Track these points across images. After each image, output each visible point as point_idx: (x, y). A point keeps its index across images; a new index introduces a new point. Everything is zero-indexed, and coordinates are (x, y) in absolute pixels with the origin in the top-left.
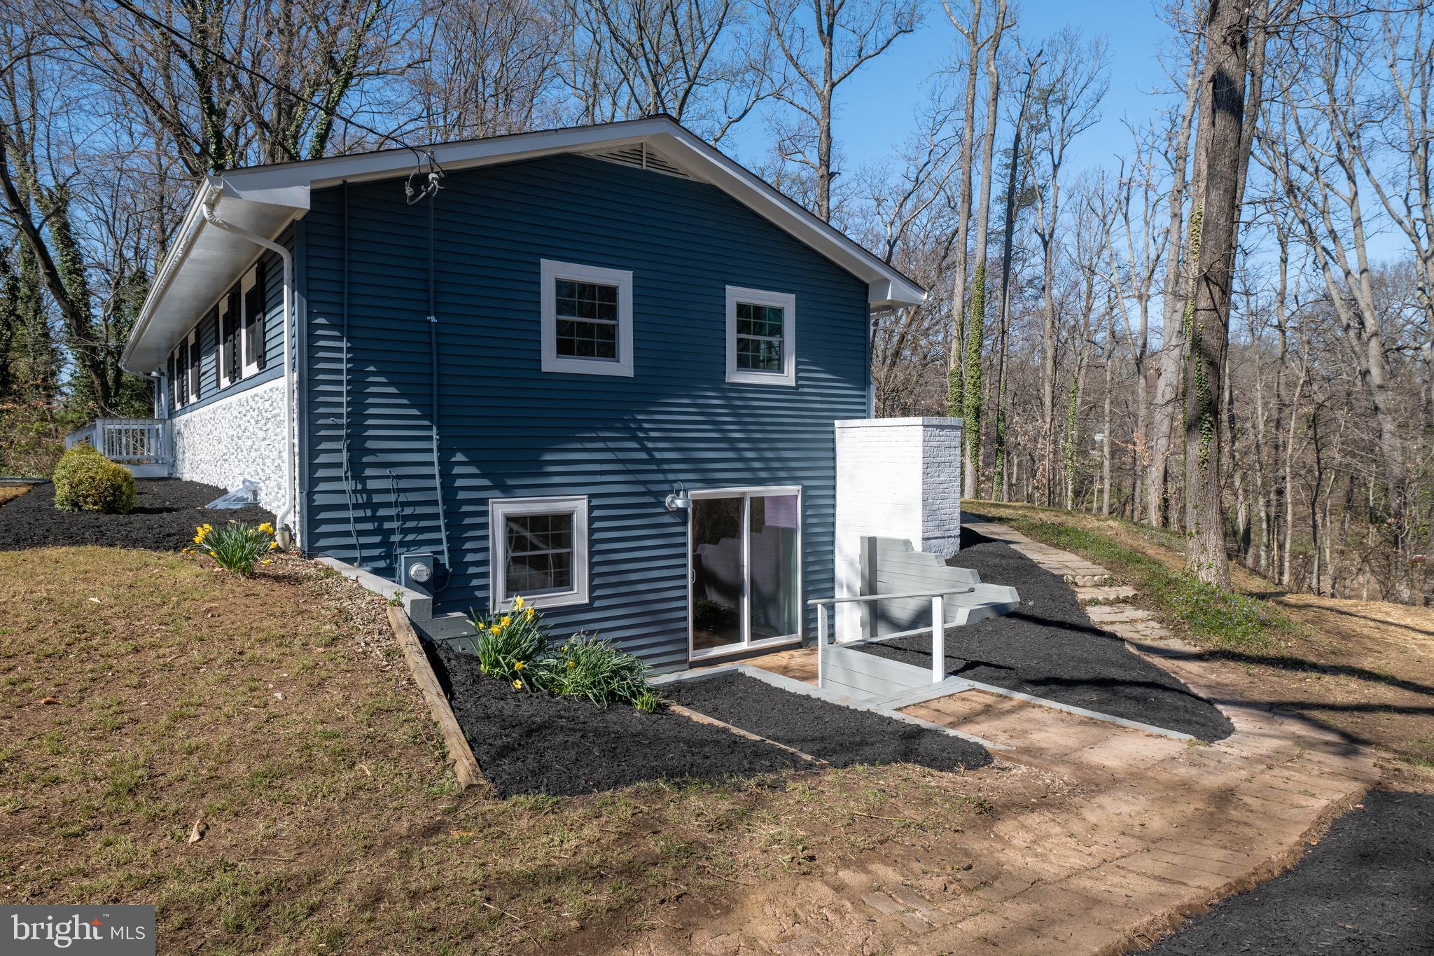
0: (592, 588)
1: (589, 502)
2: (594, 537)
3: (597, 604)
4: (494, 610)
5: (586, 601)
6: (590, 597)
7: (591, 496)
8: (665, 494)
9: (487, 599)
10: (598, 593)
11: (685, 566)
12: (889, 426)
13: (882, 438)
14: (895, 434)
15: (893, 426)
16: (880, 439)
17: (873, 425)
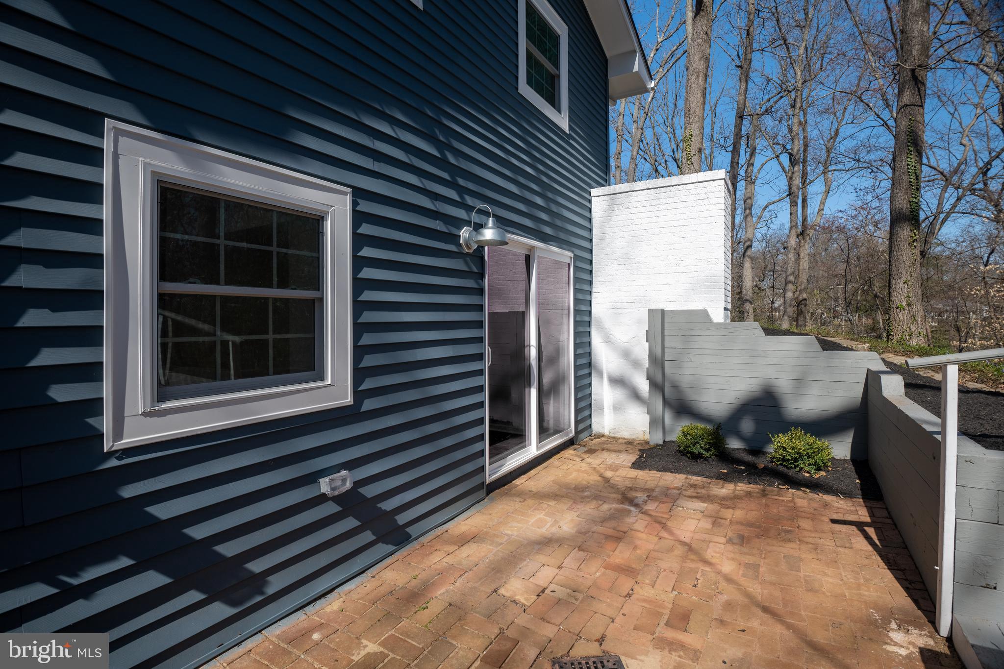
0: (359, 374)
1: (355, 204)
2: (361, 275)
3: (369, 405)
4: (118, 434)
5: (349, 400)
6: (356, 393)
7: (359, 194)
8: (459, 223)
9: (94, 406)
10: (368, 384)
11: (481, 340)
12: (673, 186)
13: (661, 200)
14: (681, 193)
15: (679, 185)
16: (658, 202)
17: (648, 187)
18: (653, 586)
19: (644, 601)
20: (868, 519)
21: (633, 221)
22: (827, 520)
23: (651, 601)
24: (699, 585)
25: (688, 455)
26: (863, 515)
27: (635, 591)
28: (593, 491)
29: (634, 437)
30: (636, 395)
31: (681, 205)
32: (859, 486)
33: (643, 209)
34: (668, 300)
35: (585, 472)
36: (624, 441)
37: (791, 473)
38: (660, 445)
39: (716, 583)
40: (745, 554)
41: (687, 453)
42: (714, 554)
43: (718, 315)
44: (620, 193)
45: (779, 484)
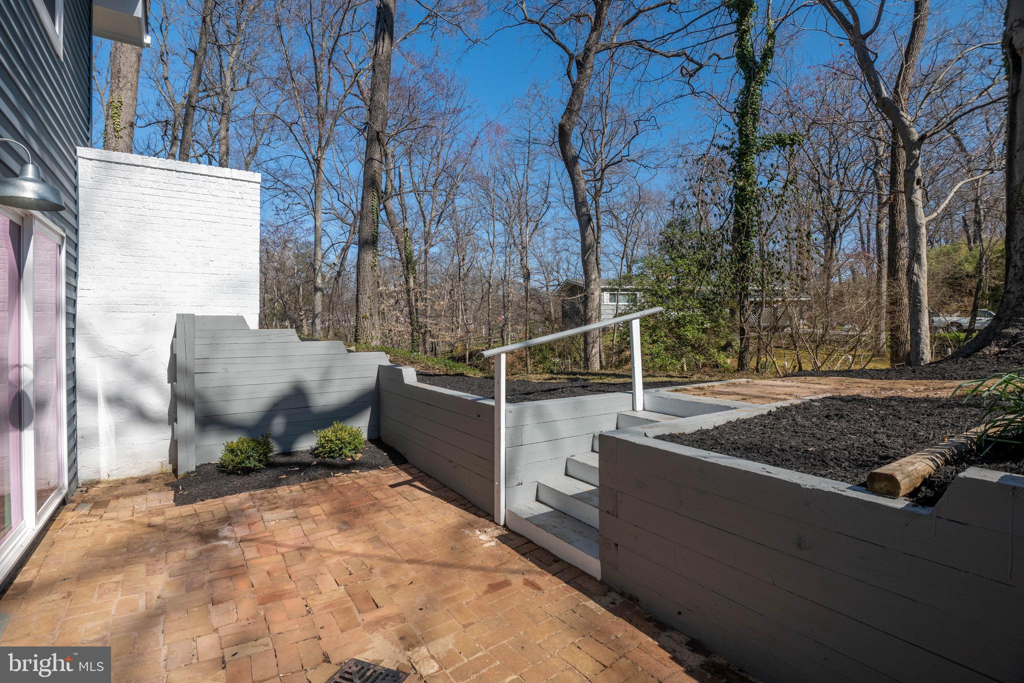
12: (201, 175)
13: (186, 188)
14: (212, 186)
15: (209, 176)
16: (182, 188)
17: (169, 167)
18: (321, 593)
19: (326, 607)
20: (410, 478)
21: (147, 204)
22: (387, 487)
23: (331, 605)
24: (352, 572)
25: (239, 472)
26: (405, 477)
27: (311, 605)
28: (158, 544)
29: (147, 473)
30: (141, 415)
31: (210, 198)
32: (387, 457)
33: (161, 193)
34: (194, 304)
35: (119, 529)
36: (134, 481)
37: (338, 461)
38: (192, 472)
39: (363, 563)
40: (359, 533)
41: (238, 470)
42: (340, 544)
43: (253, 321)
44: (127, 164)
45: (334, 474)
